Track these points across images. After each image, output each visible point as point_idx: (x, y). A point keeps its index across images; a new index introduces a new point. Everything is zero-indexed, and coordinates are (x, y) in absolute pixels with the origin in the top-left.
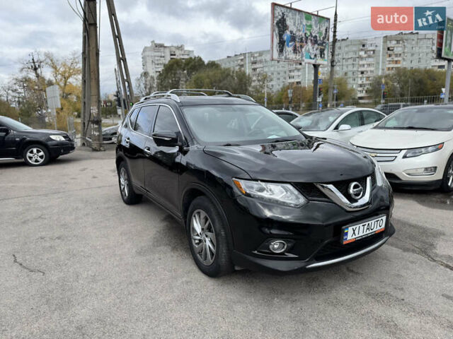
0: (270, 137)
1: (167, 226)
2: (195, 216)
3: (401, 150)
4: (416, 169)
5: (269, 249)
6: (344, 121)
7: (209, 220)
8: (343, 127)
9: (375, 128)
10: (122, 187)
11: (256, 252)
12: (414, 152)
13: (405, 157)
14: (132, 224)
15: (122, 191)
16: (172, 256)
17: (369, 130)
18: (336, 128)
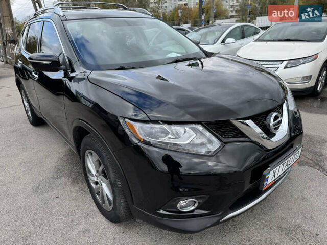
0: (170, 55)
1: (70, 150)
2: (87, 155)
3: (283, 61)
4: (295, 78)
5: (177, 208)
6: (229, 35)
7: (102, 165)
8: (229, 40)
9: (256, 41)
10: (27, 109)
11: (162, 212)
12: (294, 62)
13: (286, 67)
14: (35, 150)
15: (27, 112)
16: (72, 192)
17: (252, 43)
18: (223, 41)
